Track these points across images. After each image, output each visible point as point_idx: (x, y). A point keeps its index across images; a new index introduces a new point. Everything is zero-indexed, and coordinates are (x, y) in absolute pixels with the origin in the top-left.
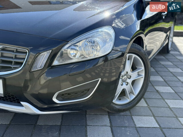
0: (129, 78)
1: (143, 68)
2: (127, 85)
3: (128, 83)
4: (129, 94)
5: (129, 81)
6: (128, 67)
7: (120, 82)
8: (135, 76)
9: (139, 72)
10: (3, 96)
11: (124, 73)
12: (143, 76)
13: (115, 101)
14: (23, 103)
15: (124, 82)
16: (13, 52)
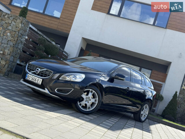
1: (97, 99)
2: (88, 103)
4: (88, 108)
5: (90, 102)
6: (90, 95)
7: (85, 100)
8: (93, 100)
9: (95, 100)
10: (40, 85)
11: (87, 97)
12: (97, 102)
13: (80, 107)
14: (46, 89)
15: (87, 101)
16: (49, 72)
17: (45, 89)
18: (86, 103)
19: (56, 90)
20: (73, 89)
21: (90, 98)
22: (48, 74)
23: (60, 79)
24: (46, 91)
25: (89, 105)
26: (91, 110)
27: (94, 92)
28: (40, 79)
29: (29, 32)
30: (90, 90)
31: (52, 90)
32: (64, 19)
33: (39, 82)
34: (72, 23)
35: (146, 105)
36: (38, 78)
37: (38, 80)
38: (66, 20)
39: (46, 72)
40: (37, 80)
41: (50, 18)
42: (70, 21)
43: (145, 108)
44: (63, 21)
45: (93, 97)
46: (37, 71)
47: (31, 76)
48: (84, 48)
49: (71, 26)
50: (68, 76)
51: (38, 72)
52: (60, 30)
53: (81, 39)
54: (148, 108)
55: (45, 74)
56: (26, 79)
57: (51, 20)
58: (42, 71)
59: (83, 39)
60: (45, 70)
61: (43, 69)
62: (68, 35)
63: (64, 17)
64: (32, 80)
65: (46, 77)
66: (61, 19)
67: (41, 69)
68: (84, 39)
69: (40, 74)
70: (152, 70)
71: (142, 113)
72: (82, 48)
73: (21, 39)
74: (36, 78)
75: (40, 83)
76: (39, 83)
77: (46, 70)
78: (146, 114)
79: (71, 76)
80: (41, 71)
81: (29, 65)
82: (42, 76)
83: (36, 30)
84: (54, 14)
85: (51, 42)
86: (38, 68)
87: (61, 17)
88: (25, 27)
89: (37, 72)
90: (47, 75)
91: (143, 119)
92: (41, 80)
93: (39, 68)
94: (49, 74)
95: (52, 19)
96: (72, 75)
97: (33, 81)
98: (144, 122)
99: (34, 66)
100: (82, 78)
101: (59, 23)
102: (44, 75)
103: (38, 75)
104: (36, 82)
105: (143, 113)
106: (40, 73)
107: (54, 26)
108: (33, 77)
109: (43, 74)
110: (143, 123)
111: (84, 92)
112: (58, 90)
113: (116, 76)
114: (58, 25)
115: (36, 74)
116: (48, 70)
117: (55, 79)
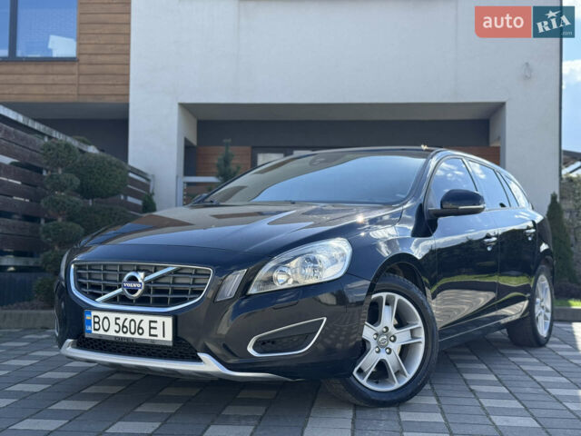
0: (393, 341)
1: (420, 323)
2: (389, 353)
3: (390, 349)
4: (395, 374)
5: (391, 345)
6: (388, 317)
7: (373, 345)
8: (403, 336)
9: (412, 331)
10: (171, 344)
11: (379, 329)
12: (422, 340)
13: (364, 381)
14: (202, 356)
15: (383, 347)
16: (191, 274)
17: (199, 360)
18: (383, 356)
19: (250, 349)
20: (325, 319)
21: (393, 330)
22: (189, 288)
23: (253, 290)
24: (209, 365)
25: (392, 360)
26: (407, 380)
27: (399, 301)
28: (160, 319)
30: (381, 298)
31: (229, 352)
32: (93, 57)
33: (159, 332)
34: (128, 64)
35: (540, 279)
36: (147, 319)
37: (150, 328)
38: (100, 59)
39: (179, 281)
40: (145, 326)
41: (41, 68)
42: (119, 59)
43: (540, 290)
44: (91, 64)
45: (396, 323)
46: (131, 285)
47: (112, 316)
48: (194, 141)
49: (128, 75)
50: (281, 269)
51: (140, 291)
52: (90, 100)
53: (176, 109)
54: (548, 287)
55: (175, 292)
56: (87, 335)
57: (47, 74)
58: (156, 280)
59: (184, 106)
60: (170, 273)
61: (155, 271)
62: (125, 108)
63: (90, 49)
64: (121, 334)
65: (185, 300)
66: (83, 59)
67: (148, 273)
68: (187, 108)
69: (152, 296)
74: (138, 318)
75: (169, 337)
76: (160, 337)
77: (176, 272)
78: (548, 311)
80: (146, 283)
81: (79, 267)
82: (161, 302)
83: (20, 119)
84: (50, 51)
85: (84, 148)
86: (129, 274)
87: (79, 53)
89: (133, 291)
90: (186, 292)
91: (543, 331)
92: (169, 321)
93: (138, 270)
94: (194, 284)
95: (50, 68)
96: (295, 257)
97: (128, 335)
98: (547, 340)
99: (105, 266)
101: (80, 75)
102: (170, 296)
103: (142, 301)
104: (146, 336)
105: (540, 311)
106: (147, 290)
107: (65, 92)
108: (122, 316)
109: (166, 292)
110: (547, 346)
112: (259, 346)
113: (444, 206)
114: (79, 85)
115: (131, 301)
116: (182, 269)
117: (231, 300)
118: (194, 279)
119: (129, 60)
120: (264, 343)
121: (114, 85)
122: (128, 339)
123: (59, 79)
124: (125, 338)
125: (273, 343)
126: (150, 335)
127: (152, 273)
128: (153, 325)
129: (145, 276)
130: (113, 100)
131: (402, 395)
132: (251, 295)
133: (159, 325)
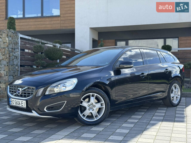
1: (103, 102)
2: (93, 110)
4: (95, 117)
5: (95, 108)
6: (93, 100)
7: (88, 108)
8: (98, 106)
9: (101, 104)
10: (26, 108)
11: (89, 103)
12: (104, 106)
13: (85, 119)
14: (33, 111)
15: (91, 109)
16: (31, 89)
17: (32, 112)
18: (91, 111)
19: (45, 110)
20: (66, 101)
21: (94, 104)
23: (47, 93)
24: (34, 114)
26: (99, 118)
27: (96, 95)
28: (23, 101)
29: (22, 43)
30: (90, 95)
31: (40, 110)
32: (64, 15)
34: (75, 16)
35: (174, 85)
36: (21, 101)
38: (67, 15)
39: (29, 91)
40: (21, 103)
41: (50, 19)
42: (72, 15)
43: (174, 89)
44: (64, 17)
45: (97, 102)
46: (18, 92)
47: (14, 100)
48: (97, 38)
49: (75, 20)
50: (56, 87)
51: (20, 93)
52: (64, 28)
53: (89, 29)
54: (179, 87)
56: (10, 105)
57: (52, 21)
58: (24, 90)
59: (91, 28)
60: (26, 88)
61: (24, 88)
62: (74, 30)
63: (63, 12)
64: (16, 105)
65: (29, 96)
66: (62, 16)
69: (23, 95)
70: (178, 37)
71: (172, 95)
72: (93, 39)
73: (14, 54)
74: (19, 100)
75: (25, 106)
76: (23, 106)
77: (28, 88)
78: (178, 95)
79: (59, 86)
80: (22, 91)
81: (10, 86)
82: (25, 96)
83: (30, 38)
84: (53, 13)
86: (19, 88)
87: (61, 14)
88: (14, 39)
90: (30, 94)
91: (175, 102)
92: (25, 102)
94: (32, 92)
95: (53, 19)
96: (60, 84)
97: (17, 105)
98: (178, 104)
99: (14, 86)
100: (74, 83)
101: (61, 20)
102: (27, 95)
103: (21, 96)
104: (21, 106)
105: (174, 95)
106: (22, 93)
107: (57, 26)
108: (16, 100)
109: (26, 93)
110: (178, 106)
111: (84, 99)
112: (48, 109)
113: (120, 66)
114: (61, 24)
115: (19, 96)
116: (29, 87)
117: (40, 96)
118: (32, 90)
119: (75, 15)
120: (49, 108)
121: (71, 23)
122: (17, 106)
123: (55, 22)
124: (16, 106)
125: (52, 108)
126: (22, 105)
127: (23, 88)
128: (22, 103)
129: (22, 89)
130: (70, 28)
131: (97, 122)
132: (46, 95)
133: (23, 103)
